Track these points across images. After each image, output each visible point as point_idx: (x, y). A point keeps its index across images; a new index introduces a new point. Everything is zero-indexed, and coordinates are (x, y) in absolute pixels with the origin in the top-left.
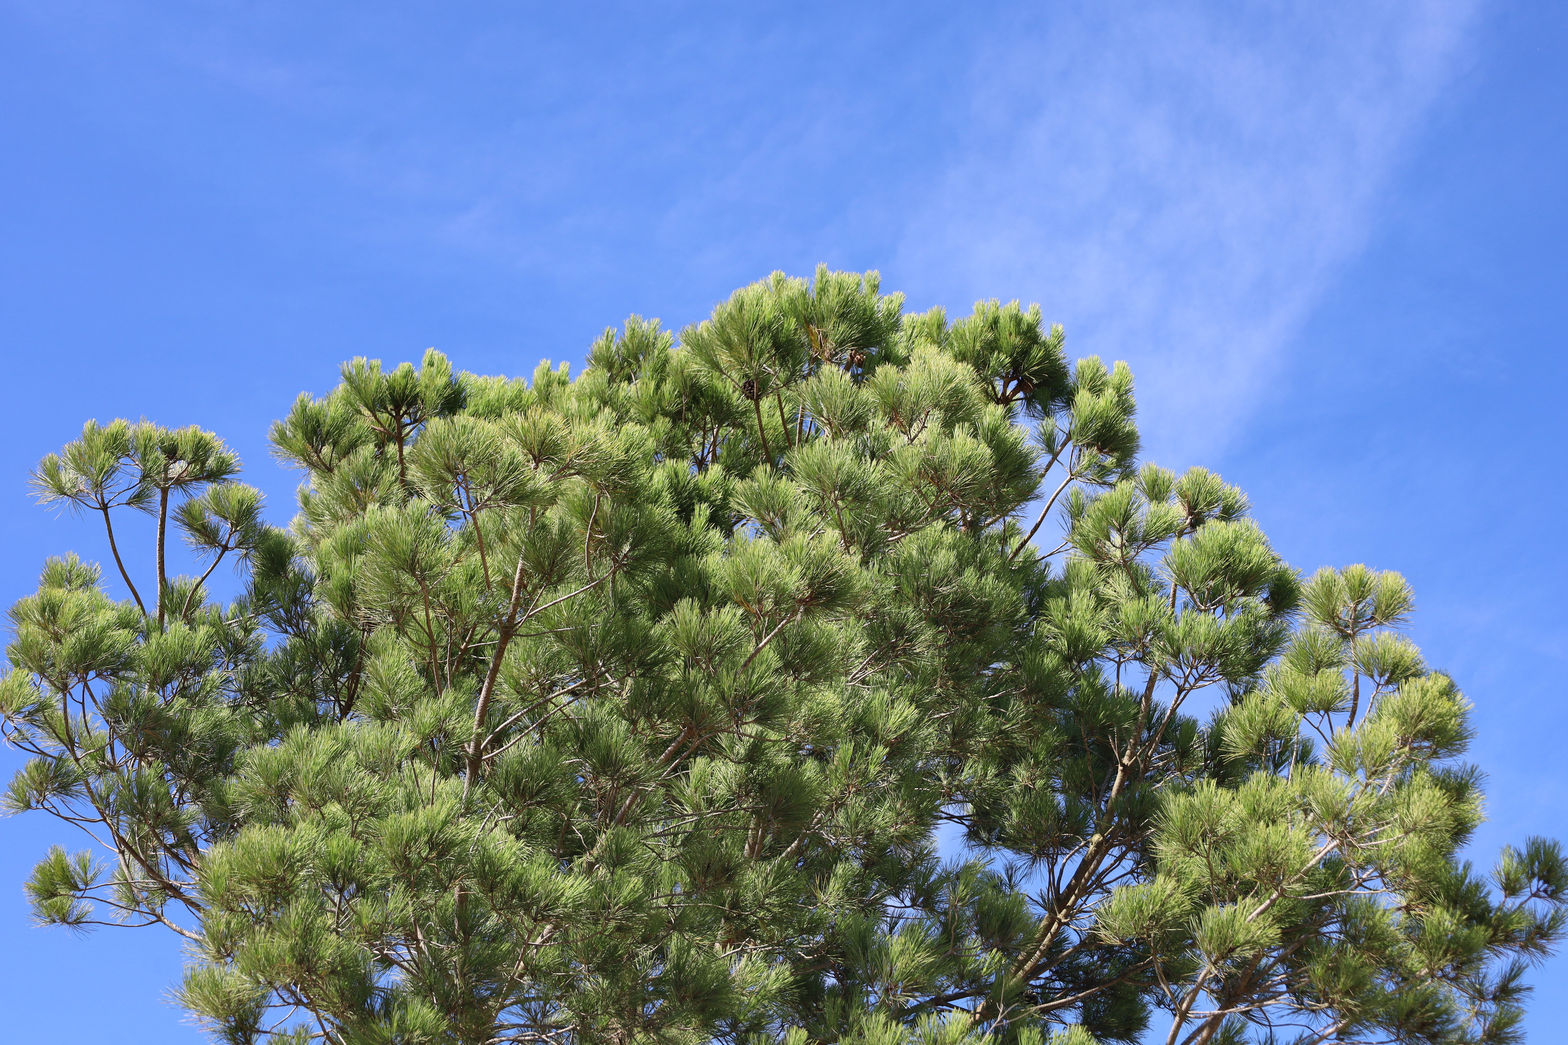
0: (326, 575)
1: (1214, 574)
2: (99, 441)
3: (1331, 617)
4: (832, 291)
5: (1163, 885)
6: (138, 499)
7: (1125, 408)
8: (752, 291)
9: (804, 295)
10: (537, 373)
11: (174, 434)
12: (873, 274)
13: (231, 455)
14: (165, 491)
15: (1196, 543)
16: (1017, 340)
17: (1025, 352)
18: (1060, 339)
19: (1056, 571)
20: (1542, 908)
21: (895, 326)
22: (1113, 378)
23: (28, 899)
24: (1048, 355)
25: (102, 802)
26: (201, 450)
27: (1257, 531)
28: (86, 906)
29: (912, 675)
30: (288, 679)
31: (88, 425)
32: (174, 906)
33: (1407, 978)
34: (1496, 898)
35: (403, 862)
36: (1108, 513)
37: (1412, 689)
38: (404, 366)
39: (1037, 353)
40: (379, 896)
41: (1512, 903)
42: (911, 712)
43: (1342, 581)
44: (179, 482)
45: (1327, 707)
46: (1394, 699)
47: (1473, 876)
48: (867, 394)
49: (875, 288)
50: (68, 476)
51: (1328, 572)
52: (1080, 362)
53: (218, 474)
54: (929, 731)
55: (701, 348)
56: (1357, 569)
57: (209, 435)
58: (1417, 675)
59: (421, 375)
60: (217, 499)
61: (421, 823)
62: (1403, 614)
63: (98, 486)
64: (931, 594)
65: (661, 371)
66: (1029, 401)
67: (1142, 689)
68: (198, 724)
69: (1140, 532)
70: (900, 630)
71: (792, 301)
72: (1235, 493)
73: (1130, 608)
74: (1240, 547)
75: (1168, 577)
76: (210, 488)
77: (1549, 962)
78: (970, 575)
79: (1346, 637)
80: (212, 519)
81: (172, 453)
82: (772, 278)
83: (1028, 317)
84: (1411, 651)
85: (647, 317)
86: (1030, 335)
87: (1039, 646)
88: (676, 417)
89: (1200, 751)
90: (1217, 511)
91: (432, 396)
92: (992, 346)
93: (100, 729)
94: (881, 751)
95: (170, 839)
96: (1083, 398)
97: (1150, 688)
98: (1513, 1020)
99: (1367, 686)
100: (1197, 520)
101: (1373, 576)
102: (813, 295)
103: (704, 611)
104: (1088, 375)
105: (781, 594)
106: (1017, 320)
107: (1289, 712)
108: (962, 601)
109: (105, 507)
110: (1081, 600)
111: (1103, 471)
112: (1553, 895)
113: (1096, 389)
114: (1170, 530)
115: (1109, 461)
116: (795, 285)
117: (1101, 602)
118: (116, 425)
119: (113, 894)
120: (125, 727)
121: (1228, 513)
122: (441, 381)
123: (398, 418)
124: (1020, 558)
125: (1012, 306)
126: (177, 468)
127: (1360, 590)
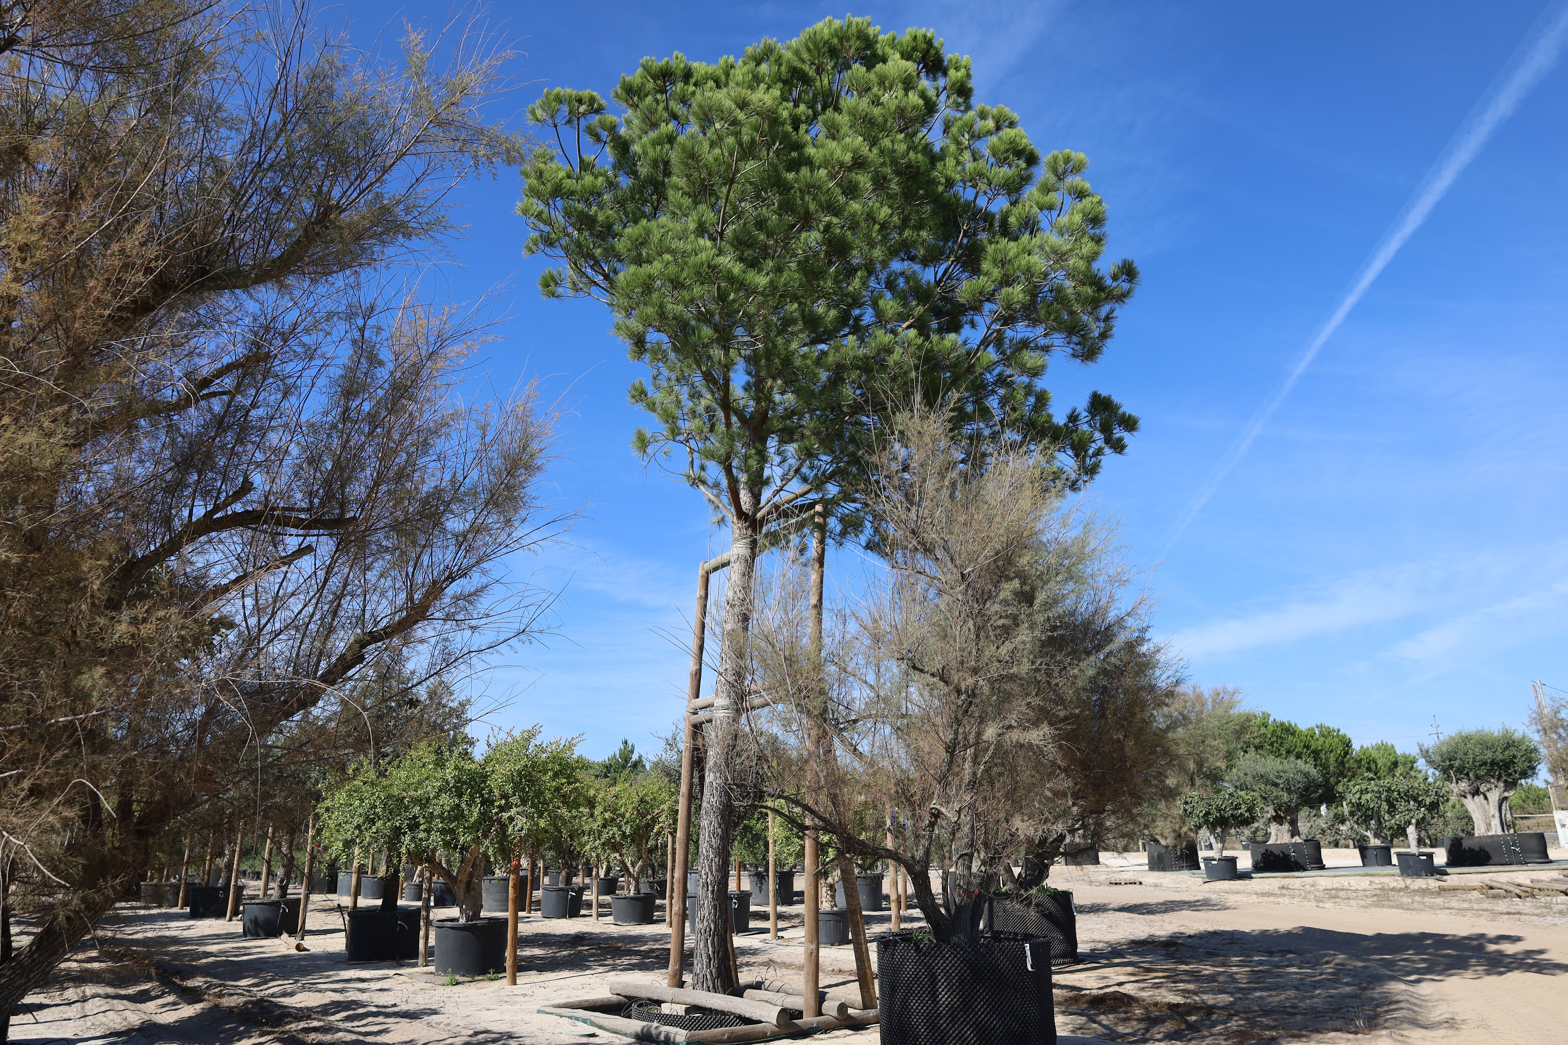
0: (645, 153)
1: (1007, 151)
2: (552, 97)
3: (1055, 171)
4: (854, 27)
5: (983, 279)
6: (569, 122)
7: (969, 76)
8: (819, 26)
9: (841, 28)
10: (722, 61)
11: (580, 93)
12: (868, 18)
13: (603, 102)
14: (578, 119)
15: (1000, 139)
16: (924, 46)
17: (928, 51)
18: (942, 45)
19: (937, 149)
20: (1126, 286)
21: (876, 42)
22: (964, 63)
23: (540, 288)
24: (937, 52)
25: (566, 249)
26: (592, 100)
27: (1023, 132)
28: (560, 290)
29: (890, 197)
30: (633, 198)
31: (545, 90)
32: (594, 289)
33: (1072, 313)
34: (1108, 282)
35: (698, 274)
36: (965, 125)
37: (1087, 202)
38: (666, 59)
39: (933, 52)
40: (689, 288)
41: (1115, 284)
42: (889, 211)
43: (1061, 156)
44: (584, 114)
45: (1051, 208)
46: (1080, 206)
47: (1100, 274)
48: (872, 76)
49: (869, 24)
50: (539, 113)
51: (1055, 152)
52: (950, 56)
53: (599, 111)
54: (895, 219)
55: (797, 53)
56: (1067, 151)
57: (595, 94)
58: (1088, 195)
59: (674, 63)
60: (600, 122)
61: (704, 259)
62: (1084, 170)
63: (552, 117)
64: (897, 163)
65: (779, 61)
66: (927, 73)
67: (972, 198)
68: (601, 217)
69: (976, 133)
70: (885, 178)
71: (836, 30)
72: (1015, 116)
73: (970, 166)
74: (1017, 139)
75: (987, 152)
76: (597, 117)
77: (1125, 307)
78: (912, 154)
79: (1060, 179)
80: (599, 130)
81: (580, 101)
82: (827, 19)
83: (929, 35)
84: (1087, 185)
85: (771, 38)
86: (929, 42)
87: (934, 182)
88: (785, 82)
89: (997, 224)
90: (1007, 123)
91: (678, 72)
92: (914, 49)
93: (561, 220)
94: (877, 227)
95: (592, 263)
96: (952, 72)
97: (976, 198)
98: (1111, 329)
99: (1068, 199)
100: (998, 128)
101: (1073, 155)
102: (845, 28)
103: (812, 171)
104: (954, 61)
105: (842, 164)
106: (925, 36)
107: (1035, 209)
108: (909, 166)
109: (556, 126)
110: (950, 162)
111: (958, 105)
112: (1130, 281)
113: (957, 69)
114: (989, 133)
115: (960, 100)
116: (837, 23)
117: (958, 163)
118: (558, 89)
119: (569, 285)
120: (574, 220)
121: (1012, 125)
122: (682, 66)
123: (665, 83)
124: (923, 142)
125: (923, 30)
126: (582, 109)
127: (1067, 160)
